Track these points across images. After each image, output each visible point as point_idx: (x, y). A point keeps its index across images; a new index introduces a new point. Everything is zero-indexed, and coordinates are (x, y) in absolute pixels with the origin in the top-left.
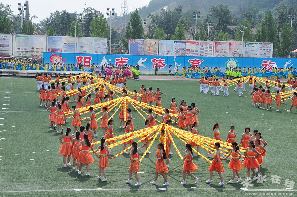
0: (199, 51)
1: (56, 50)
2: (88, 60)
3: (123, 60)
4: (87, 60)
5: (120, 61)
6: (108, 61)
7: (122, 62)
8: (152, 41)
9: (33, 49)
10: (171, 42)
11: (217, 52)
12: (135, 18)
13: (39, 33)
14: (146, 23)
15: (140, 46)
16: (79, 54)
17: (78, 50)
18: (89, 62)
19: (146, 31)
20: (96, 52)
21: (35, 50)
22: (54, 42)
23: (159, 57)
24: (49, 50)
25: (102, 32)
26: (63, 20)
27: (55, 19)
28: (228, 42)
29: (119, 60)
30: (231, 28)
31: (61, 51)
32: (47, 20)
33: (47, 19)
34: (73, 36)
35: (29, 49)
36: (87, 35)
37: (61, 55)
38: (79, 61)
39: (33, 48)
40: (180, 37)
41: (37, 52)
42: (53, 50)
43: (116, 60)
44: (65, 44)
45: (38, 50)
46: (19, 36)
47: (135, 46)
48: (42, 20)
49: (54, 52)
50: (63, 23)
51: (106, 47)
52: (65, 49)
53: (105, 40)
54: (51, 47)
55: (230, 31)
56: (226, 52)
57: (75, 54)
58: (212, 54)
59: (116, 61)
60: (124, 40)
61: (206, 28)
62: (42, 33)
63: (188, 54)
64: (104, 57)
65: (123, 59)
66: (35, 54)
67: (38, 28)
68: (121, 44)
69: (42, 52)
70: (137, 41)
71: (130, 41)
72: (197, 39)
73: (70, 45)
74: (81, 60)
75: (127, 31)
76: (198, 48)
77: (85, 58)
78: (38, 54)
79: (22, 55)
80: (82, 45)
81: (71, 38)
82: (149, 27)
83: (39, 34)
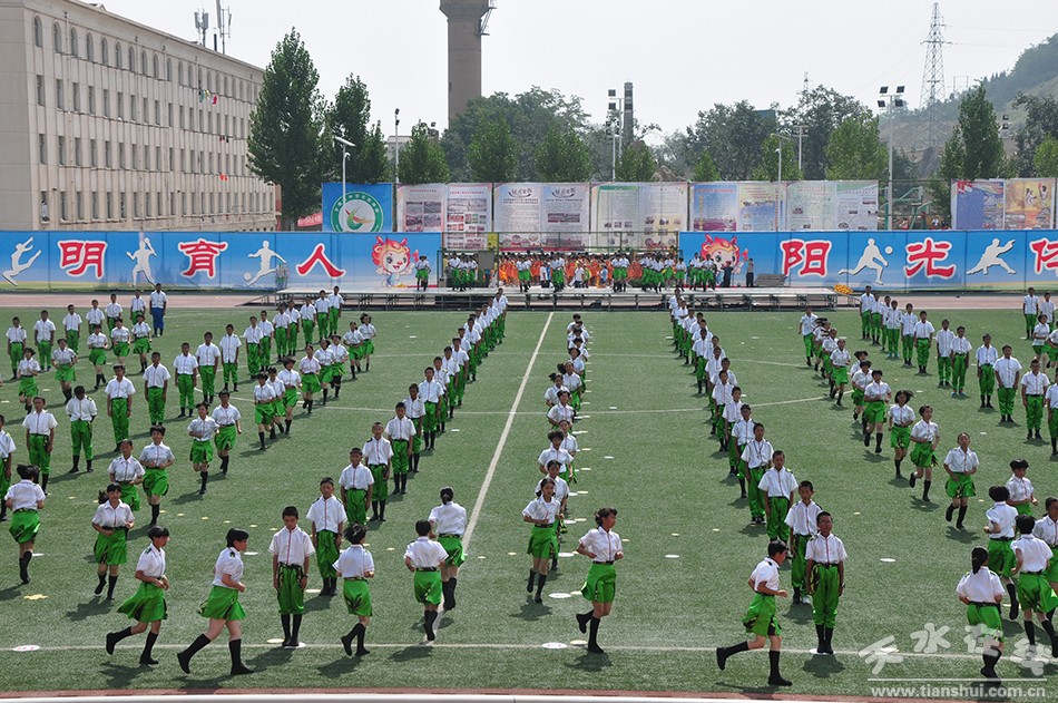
1: (720, 225)
2: (817, 252)
3: (934, 249)
4: (813, 252)
5: (923, 250)
6: (882, 252)
7: (929, 254)
8: (1031, 183)
9: (649, 226)
12: (976, 109)
13: (664, 175)
14: (1009, 123)
15: (990, 201)
16: (790, 235)
17: (786, 223)
18: (821, 258)
19: (1009, 152)
20: (845, 226)
21: (656, 226)
22: (713, 199)
23: (1053, 235)
24: (696, 226)
25: (864, 160)
26: (738, 130)
27: (712, 130)
29: (920, 247)
31: (734, 227)
32: (687, 135)
33: (689, 131)
34: (773, 179)
35: (638, 226)
36: (814, 174)
37: (734, 239)
38: (789, 255)
39: (650, 221)
41: (661, 233)
42: (711, 226)
43: (911, 249)
44: (746, 204)
45: (665, 227)
46: (609, 188)
47: (974, 205)
48: (670, 134)
49: (712, 231)
50: (737, 143)
51: (874, 208)
52: (747, 221)
53: (871, 189)
54: (705, 216)
57: (778, 236)
59: (910, 254)
60: (935, 186)
62: (675, 176)
64: (871, 241)
65: (933, 244)
66: (656, 239)
67: (662, 161)
68: (924, 198)
69: (676, 233)
70: (982, 183)
71: (954, 186)
73: (762, 209)
74: (795, 254)
75: (949, 153)
77: (810, 247)
78: (666, 240)
79: (617, 244)
80: (798, 205)
81: (767, 188)
82: (1021, 138)
83: (666, 179)
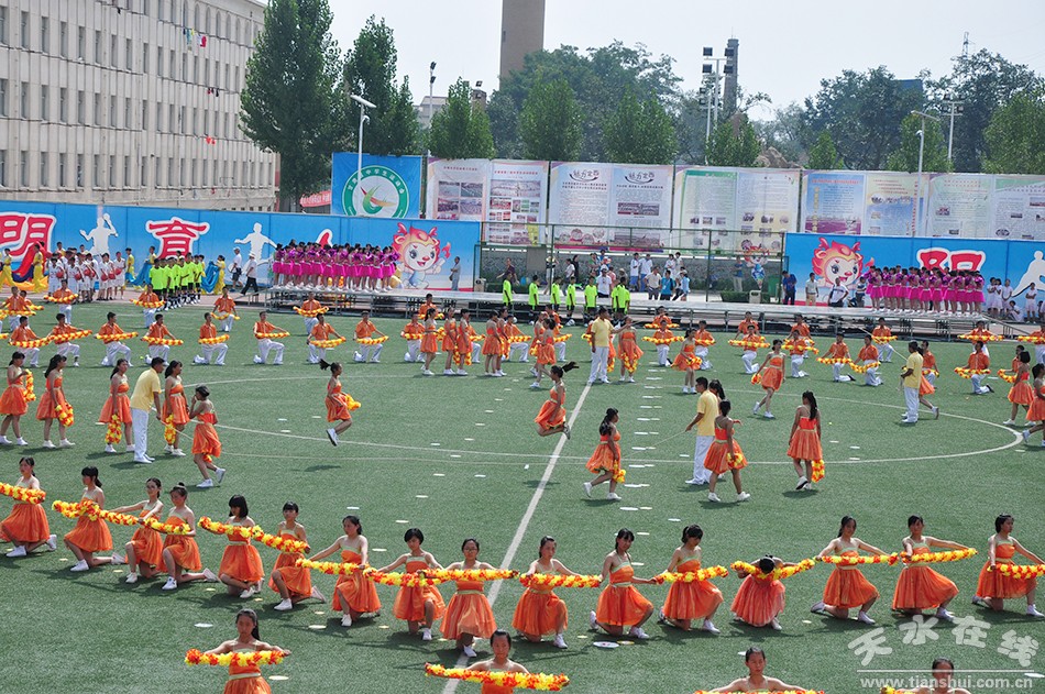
1: (839, 226)
2: (967, 264)
4: (961, 265)
9: (748, 223)
13: (772, 159)
16: (931, 242)
17: (926, 227)
20: (1003, 231)
21: (756, 225)
22: (832, 193)
24: (809, 226)
26: (871, 104)
27: (838, 103)
31: (858, 229)
32: (805, 109)
33: (808, 103)
34: (912, 170)
35: (734, 223)
36: (967, 164)
37: (856, 245)
38: (929, 267)
39: (749, 218)
41: (762, 233)
42: (826, 227)
44: (875, 200)
45: (767, 226)
46: (698, 173)
48: (784, 108)
49: (829, 234)
50: (868, 121)
52: (875, 222)
53: (1041, 187)
54: (819, 213)
57: (915, 242)
62: (786, 160)
64: (1039, 254)
66: (756, 240)
67: (771, 142)
69: (782, 234)
73: (898, 207)
74: (936, 266)
77: (956, 259)
78: (768, 242)
79: (706, 245)
80: (944, 203)
81: (903, 180)
83: (774, 165)
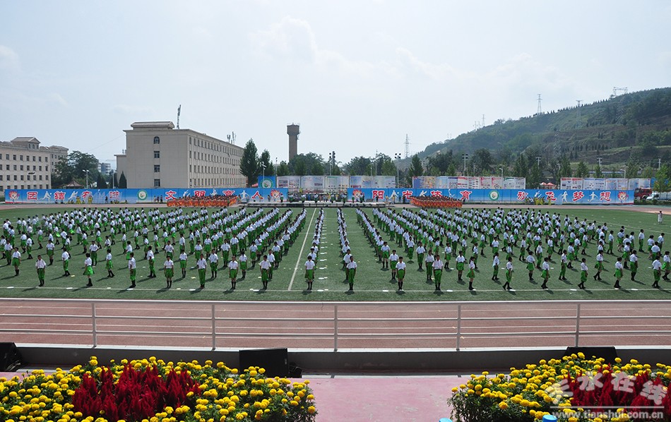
0: (468, 184)
1: (357, 187)
6: (396, 193)
7: (407, 194)
8: (430, 177)
10: (445, 178)
11: (482, 185)
12: (416, 160)
13: (343, 174)
14: (424, 163)
15: (421, 182)
16: (374, 189)
17: (373, 186)
18: (382, 195)
19: (425, 170)
20: (387, 187)
21: (341, 187)
22: (355, 180)
23: (436, 190)
24: (351, 187)
25: (391, 171)
26: (361, 163)
27: (355, 163)
28: (491, 177)
29: (405, 192)
30: (492, 166)
31: (361, 187)
33: (349, 163)
34: (370, 175)
35: (337, 187)
36: (379, 174)
37: (361, 190)
39: (340, 185)
40: (452, 174)
42: (355, 187)
44: (363, 181)
45: (343, 187)
46: (329, 177)
47: (418, 182)
48: (344, 164)
50: (360, 166)
51: (394, 183)
52: (364, 186)
53: (393, 178)
54: (353, 184)
55: (491, 169)
56: (489, 185)
57: (371, 189)
58: (478, 186)
59: (403, 194)
60: (407, 178)
61: (472, 167)
62: (346, 174)
63: (459, 187)
64: (394, 191)
65: (408, 192)
66: (341, 190)
67: (342, 171)
68: (406, 181)
69: (346, 188)
70: (419, 177)
71: (413, 178)
72: (466, 175)
73: (368, 183)
74: (376, 194)
75: (411, 170)
76: (468, 182)
77: (379, 192)
78: (344, 190)
79: (332, 191)
80: (376, 182)
81: (368, 177)
82: (427, 167)
